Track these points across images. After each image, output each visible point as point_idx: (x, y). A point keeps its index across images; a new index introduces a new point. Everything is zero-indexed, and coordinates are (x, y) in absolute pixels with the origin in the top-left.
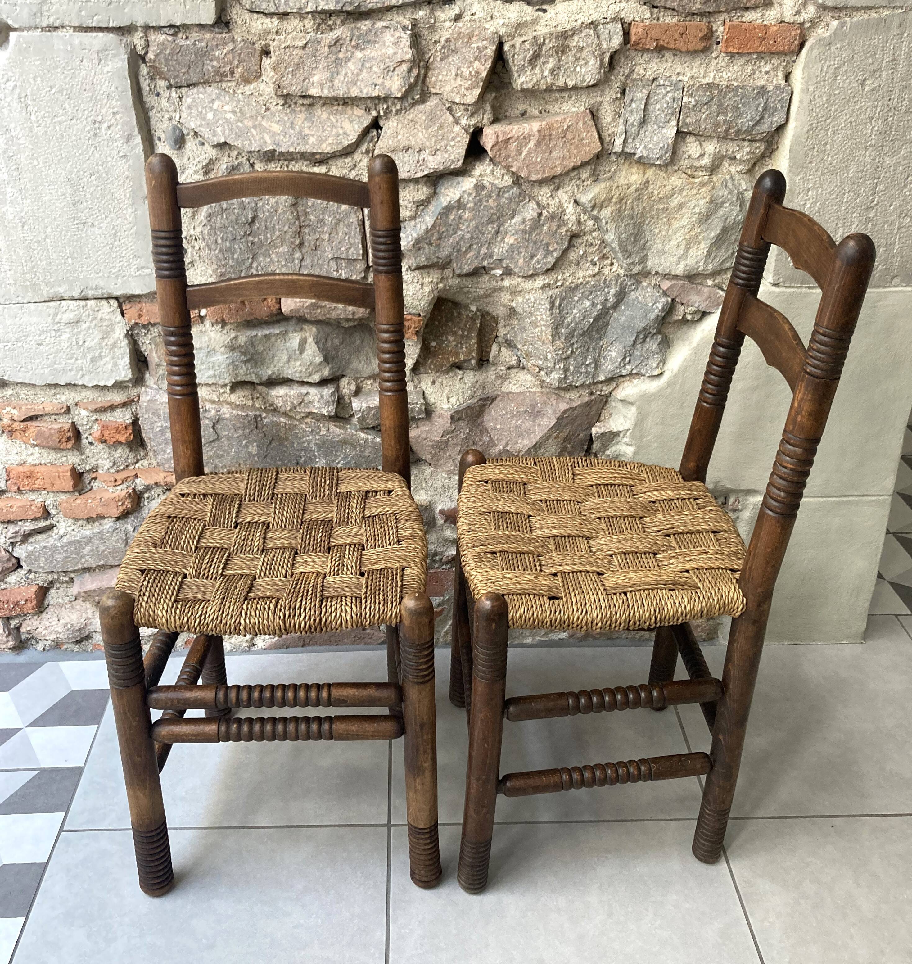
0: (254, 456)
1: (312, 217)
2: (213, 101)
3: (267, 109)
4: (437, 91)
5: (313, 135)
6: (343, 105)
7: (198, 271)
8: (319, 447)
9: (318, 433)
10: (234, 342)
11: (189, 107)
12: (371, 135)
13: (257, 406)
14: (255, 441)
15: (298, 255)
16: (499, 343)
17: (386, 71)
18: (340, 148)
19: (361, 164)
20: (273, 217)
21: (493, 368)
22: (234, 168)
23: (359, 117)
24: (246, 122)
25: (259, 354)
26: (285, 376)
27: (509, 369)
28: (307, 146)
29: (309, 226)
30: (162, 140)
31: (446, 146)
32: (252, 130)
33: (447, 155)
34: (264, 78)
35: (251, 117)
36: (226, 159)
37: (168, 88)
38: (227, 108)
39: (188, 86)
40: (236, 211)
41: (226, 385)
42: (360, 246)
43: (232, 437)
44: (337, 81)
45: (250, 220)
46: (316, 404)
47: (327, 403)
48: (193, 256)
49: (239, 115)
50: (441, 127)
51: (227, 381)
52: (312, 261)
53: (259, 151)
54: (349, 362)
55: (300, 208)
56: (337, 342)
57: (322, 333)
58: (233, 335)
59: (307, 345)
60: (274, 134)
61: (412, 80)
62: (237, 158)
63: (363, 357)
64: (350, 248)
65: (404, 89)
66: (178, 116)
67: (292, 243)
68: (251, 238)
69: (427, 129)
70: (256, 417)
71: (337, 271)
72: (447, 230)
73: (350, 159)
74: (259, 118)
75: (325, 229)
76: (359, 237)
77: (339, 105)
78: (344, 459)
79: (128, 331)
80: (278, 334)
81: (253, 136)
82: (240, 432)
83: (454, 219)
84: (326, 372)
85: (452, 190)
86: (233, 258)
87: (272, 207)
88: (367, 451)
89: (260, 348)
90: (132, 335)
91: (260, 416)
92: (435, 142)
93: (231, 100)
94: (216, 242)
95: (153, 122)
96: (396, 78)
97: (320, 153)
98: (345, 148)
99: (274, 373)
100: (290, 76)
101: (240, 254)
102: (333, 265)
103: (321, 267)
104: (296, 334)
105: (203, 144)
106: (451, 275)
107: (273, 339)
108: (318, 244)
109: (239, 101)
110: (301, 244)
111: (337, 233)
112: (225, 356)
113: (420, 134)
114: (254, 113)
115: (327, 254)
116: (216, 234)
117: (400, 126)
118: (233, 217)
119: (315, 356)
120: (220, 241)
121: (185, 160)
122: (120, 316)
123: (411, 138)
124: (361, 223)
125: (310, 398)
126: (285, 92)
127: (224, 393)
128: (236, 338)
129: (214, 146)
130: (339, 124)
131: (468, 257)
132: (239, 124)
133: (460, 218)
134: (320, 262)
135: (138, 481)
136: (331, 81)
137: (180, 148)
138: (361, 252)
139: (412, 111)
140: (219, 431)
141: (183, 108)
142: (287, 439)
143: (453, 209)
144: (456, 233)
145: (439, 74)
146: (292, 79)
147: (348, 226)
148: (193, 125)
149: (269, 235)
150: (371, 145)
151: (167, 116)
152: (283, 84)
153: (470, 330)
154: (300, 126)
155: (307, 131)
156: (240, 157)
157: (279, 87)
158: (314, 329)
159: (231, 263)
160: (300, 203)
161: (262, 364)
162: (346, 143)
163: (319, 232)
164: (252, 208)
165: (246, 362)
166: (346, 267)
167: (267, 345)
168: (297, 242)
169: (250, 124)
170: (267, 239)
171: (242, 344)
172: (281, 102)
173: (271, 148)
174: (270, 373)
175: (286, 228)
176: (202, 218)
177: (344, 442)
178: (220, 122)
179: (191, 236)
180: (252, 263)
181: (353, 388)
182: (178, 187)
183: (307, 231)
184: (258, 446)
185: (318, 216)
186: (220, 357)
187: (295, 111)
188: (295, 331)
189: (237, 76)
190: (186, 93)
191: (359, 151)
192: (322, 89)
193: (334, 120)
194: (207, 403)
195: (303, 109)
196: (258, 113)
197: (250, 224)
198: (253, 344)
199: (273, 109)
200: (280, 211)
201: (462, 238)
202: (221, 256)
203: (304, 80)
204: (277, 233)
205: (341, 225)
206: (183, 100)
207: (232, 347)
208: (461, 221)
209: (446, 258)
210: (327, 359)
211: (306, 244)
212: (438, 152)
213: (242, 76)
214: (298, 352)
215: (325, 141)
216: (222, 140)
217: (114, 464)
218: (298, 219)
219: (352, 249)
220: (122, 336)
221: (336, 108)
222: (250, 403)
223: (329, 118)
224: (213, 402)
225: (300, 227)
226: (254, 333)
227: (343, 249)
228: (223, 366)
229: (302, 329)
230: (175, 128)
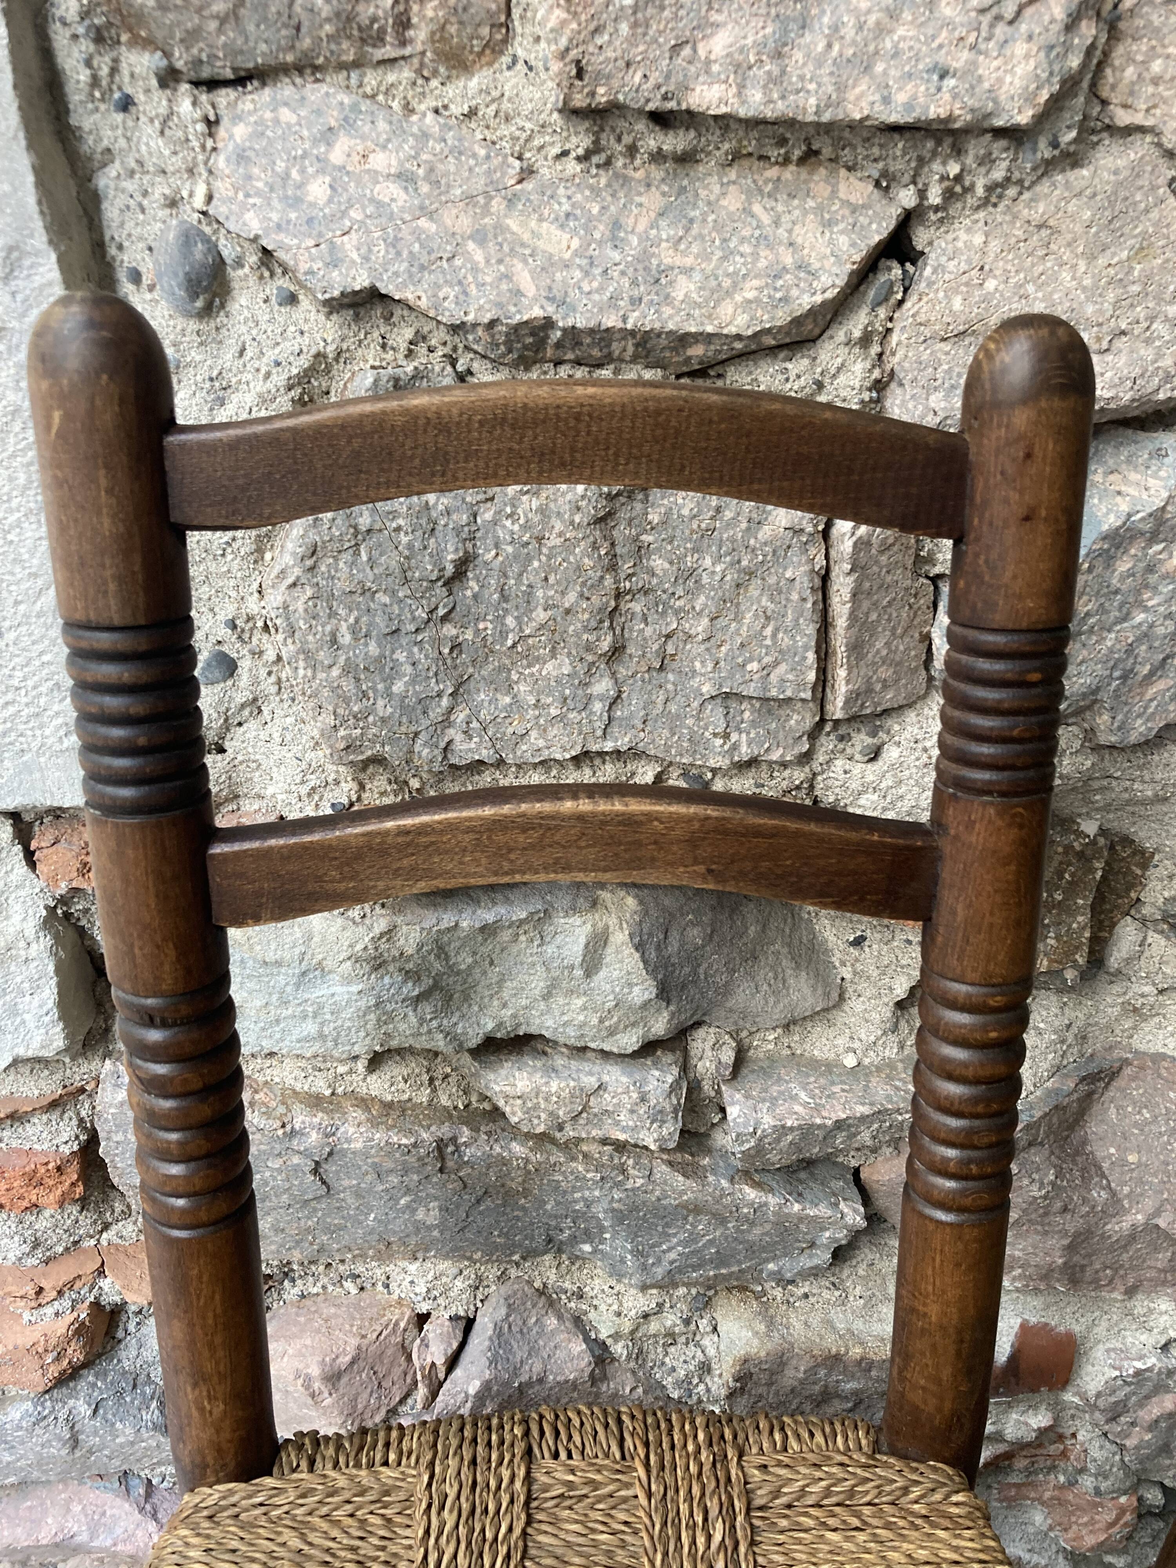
0: (429, 1228)
1: (658, 563)
2: (328, 135)
3: (527, 173)
4: (1139, 119)
5: (687, 271)
6: (802, 161)
7: (275, 730)
8: (619, 1217)
9: (618, 1185)
10: (383, 946)
11: (241, 157)
12: (882, 278)
13: (444, 1101)
14: (436, 1199)
15: (603, 686)
16: (1144, 921)
17: (986, 19)
18: (782, 317)
19: (841, 379)
20: (529, 559)
21: (1116, 988)
22: (398, 386)
23: (854, 209)
24: (448, 216)
25: (458, 973)
26: (533, 1030)
27: (1161, 992)
28: (667, 311)
29: (645, 591)
30: (146, 281)
31: (1152, 319)
32: (471, 246)
33: (1148, 353)
34: (520, 48)
35: (469, 198)
36: (372, 354)
37: (163, 84)
38: (380, 161)
39: (240, 80)
40: (404, 539)
41: (356, 1058)
42: (811, 656)
43: (370, 1191)
44: (798, 56)
45: (450, 569)
46: (624, 1117)
47: (658, 1117)
48: (256, 682)
49: (425, 188)
50: (1141, 252)
51: (357, 1049)
52: (649, 704)
53: (492, 324)
54: (726, 991)
55: (622, 532)
56: (695, 935)
57: (654, 913)
58: (381, 925)
59: (610, 950)
60: (549, 265)
61: (1074, 62)
62: (410, 354)
63: (764, 974)
64: (776, 663)
65: (1044, 96)
66: (201, 191)
67: (588, 648)
68: (449, 630)
69: (1092, 258)
70: (440, 1145)
71: (726, 736)
72: (1102, 610)
73: (806, 362)
74: (497, 204)
75: (700, 602)
76: (811, 630)
77: (786, 161)
78: (685, 1243)
79: (52, 910)
80: (522, 922)
81: (475, 269)
82: (394, 1180)
83: (1131, 574)
84: (660, 1026)
85: (1134, 476)
86: (389, 694)
87: (525, 527)
88: (757, 1231)
89: (464, 960)
90: (67, 916)
91: (454, 1140)
92: (1116, 305)
93: (398, 131)
94: (334, 641)
95: (111, 212)
96: (1020, 48)
97: (709, 338)
98: (797, 322)
99: (500, 1025)
100: (624, 28)
101: (413, 681)
102: (715, 716)
103: (674, 722)
104: (576, 920)
105: (292, 299)
106: (1077, 744)
107: (506, 936)
108: (670, 649)
109: (425, 135)
110: (617, 651)
111: (738, 618)
112: (355, 988)
113: (1065, 275)
114: (479, 184)
115: (695, 683)
116: (333, 614)
117: (995, 245)
118: (391, 560)
119: (630, 985)
120: (346, 638)
121: (228, 356)
122: (21, 868)
123: (1030, 288)
124: (818, 582)
125: (607, 1100)
126: (602, 95)
127: (351, 1072)
128: (389, 933)
129: (333, 306)
130: (782, 232)
131: (1151, 691)
132: (423, 223)
133: (1150, 569)
134: (673, 708)
135: (105, 1284)
136: (778, 55)
137: (207, 312)
138: (812, 676)
139: (1044, 187)
140: (330, 1178)
141: (220, 162)
142: (526, 1193)
143: (1132, 538)
144: (1126, 618)
145: (1152, 54)
146: (632, 41)
147: (776, 592)
148: (253, 224)
149: (510, 621)
150: (882, 312)
151: (160, 190)
152: (595, 62)
153: (1072, 889)
154: (644, 238)
155: (667, 256)
156: (422, 349)
157: (580, 74)
158: (631, 902)
159: (383, 708)
160: (623, 514)
161: (467, 998)
162: (806, 301)
163: (677, 612)
164: (458, 531)
165: (418, 999)
166: (753, 724)
167: (485, 950)
168: (605, 645)
169: (465, 223)
170: (503, 635)
171: (410, 950)
172: (580, 142)
173: (537, 312)
174: (490, 1025)
175: (571, 598)
176: (288, 559)
177: (696, 1209)
178: (355, 214)
179: (249, 619)
180: (450, 710)
181: (728, 1056)
182: (172, 439)
183: (637, 607)
184: (442, 1209)
185: (681, 558)
186: (338, 989)
187: (626, 179)
188: (574, 909)
189: (420, 35)
190: (232, 105)
191: (841, 335)
192: (741, 87)
193: (766, 219)
194: (297, 1107)
195: (657, 173)
196: (495, 187)
197: (449, 583)
198: (441, 951)
199: (546, 171)
200: (554, 541)
201: (1145, 636)
202: (348, 686)
203: (676, 48)
204: (541, 615)
205: (754, 590)
206: (222, 132)
207: (378, 964)
208: (1153, 579)
209: (1084, 695)
210: (664, 993)
211: (631, 649)
212: (1121, 343)
213: (439, 35)
214: (578, 973)
215: (729, 294)
216: (361, 282)
217: (36, 1245)
218: (613, 568)
219: (783, 668)
220: (31, 926)
221: (773, 172)
222: (423, 1096)
223: (747, 211)
224: (315, 1102)
225: (618, 596)
226: (448, 919)
227: (754, 666)
228: (348, 1013)
229: (594, 904)
230: (189, 236)
